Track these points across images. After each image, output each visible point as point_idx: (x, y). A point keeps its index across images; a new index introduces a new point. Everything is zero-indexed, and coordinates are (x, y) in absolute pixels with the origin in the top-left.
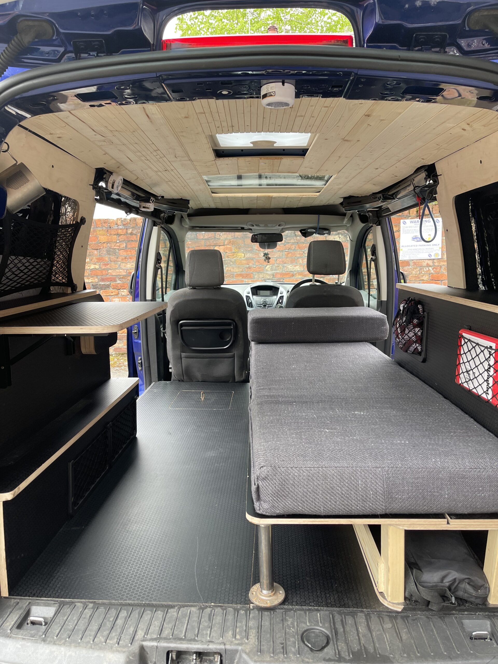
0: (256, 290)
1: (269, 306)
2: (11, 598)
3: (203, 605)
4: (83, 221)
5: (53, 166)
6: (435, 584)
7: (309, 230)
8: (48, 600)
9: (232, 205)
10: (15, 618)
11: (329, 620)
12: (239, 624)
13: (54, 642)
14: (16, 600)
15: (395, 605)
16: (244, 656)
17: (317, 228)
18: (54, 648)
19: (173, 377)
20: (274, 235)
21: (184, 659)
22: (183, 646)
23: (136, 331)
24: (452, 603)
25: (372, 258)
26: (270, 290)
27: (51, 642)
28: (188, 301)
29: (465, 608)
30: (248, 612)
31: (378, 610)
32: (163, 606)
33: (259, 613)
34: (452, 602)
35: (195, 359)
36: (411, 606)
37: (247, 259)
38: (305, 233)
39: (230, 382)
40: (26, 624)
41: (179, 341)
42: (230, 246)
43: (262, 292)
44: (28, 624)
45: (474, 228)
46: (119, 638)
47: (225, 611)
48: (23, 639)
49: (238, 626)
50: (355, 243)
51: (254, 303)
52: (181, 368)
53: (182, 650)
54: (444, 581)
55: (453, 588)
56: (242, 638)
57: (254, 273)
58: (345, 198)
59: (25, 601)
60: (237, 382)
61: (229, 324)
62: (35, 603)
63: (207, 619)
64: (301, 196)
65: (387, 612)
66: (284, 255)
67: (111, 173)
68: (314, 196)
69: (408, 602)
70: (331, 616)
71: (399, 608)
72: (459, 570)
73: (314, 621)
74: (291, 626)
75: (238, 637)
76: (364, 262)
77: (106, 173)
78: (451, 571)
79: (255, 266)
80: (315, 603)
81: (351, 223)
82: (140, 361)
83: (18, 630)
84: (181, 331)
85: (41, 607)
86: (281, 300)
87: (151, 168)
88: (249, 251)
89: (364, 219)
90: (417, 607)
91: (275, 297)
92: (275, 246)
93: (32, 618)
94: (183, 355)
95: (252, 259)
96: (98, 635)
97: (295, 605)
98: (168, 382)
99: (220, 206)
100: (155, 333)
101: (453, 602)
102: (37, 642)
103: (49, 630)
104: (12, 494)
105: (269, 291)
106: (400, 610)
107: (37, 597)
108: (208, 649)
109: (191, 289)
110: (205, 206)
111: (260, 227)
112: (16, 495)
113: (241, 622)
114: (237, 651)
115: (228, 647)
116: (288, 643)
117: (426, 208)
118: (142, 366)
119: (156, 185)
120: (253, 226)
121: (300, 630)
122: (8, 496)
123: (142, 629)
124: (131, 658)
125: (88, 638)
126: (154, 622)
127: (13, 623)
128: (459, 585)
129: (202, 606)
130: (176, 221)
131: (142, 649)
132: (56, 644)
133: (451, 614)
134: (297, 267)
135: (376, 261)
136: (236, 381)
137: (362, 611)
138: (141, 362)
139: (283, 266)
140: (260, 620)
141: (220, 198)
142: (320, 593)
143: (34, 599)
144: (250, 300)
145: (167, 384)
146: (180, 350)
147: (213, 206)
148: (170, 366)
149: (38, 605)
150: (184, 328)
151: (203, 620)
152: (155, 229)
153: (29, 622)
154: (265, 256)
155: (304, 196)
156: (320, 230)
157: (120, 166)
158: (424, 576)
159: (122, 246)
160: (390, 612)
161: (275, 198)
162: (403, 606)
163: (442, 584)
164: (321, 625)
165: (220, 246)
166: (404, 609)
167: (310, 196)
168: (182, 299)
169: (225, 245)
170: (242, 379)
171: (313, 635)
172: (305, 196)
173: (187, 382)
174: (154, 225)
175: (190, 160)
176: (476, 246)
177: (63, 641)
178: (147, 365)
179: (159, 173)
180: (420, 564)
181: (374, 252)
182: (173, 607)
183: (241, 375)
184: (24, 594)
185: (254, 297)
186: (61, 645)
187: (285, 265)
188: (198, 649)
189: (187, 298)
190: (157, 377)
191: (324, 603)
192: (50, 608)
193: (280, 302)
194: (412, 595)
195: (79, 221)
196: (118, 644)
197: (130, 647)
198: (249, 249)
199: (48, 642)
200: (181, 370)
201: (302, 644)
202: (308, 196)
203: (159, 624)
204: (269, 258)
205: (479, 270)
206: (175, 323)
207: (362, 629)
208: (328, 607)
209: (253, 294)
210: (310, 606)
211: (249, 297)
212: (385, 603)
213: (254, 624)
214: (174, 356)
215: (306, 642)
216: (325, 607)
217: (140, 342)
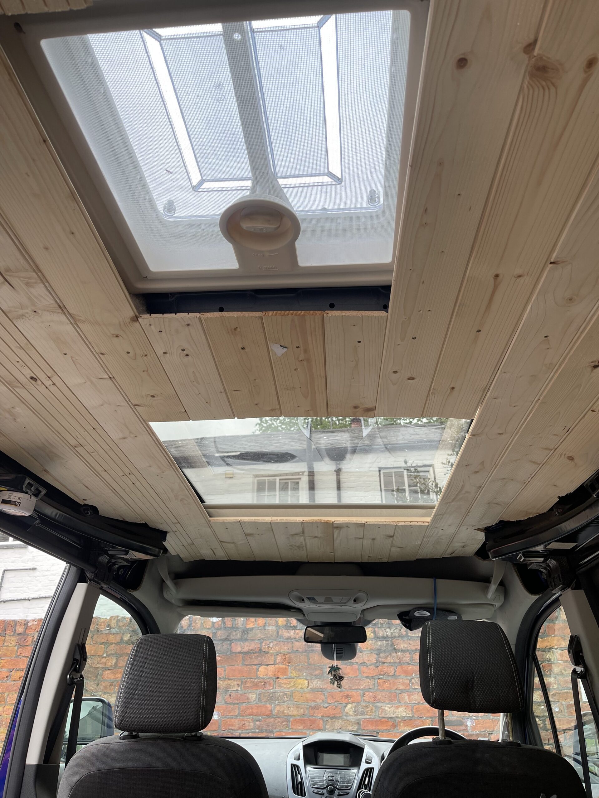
0: (315, 752)
1: (341, 792)
7: (417, 614)
17: (433, 608)
20: (349, 627)
25: (574, 672)
26: (343, 752)
37: (314, 691)
38: (408, 620)
42: (284, 666)
43: (327, 758)
51: (307, 784)
57: (326, 719)
58: (488, 531)
64: (394, 524)
66: (376, 685)
68: (422, 524)
79: (326, 705)
86: (367, 779)
91: (355, 770)
95: (322, 691)
99: (236, 556)
105: (343, 756)
111: (318, 604)
120: (303, 600)
130: (147, 582)
135: (585, 677)
144: (299, 776)
147: (221, 555)
154: (333, 673)
156: (441, 613)
161: (339, 527)
172: (403, 524)
174: (80, 581)
181: (578, 653)
185: (309, 768)
193: (366, 782)
204: (341, 678)
209: (307, 761)
211: (298, 767)
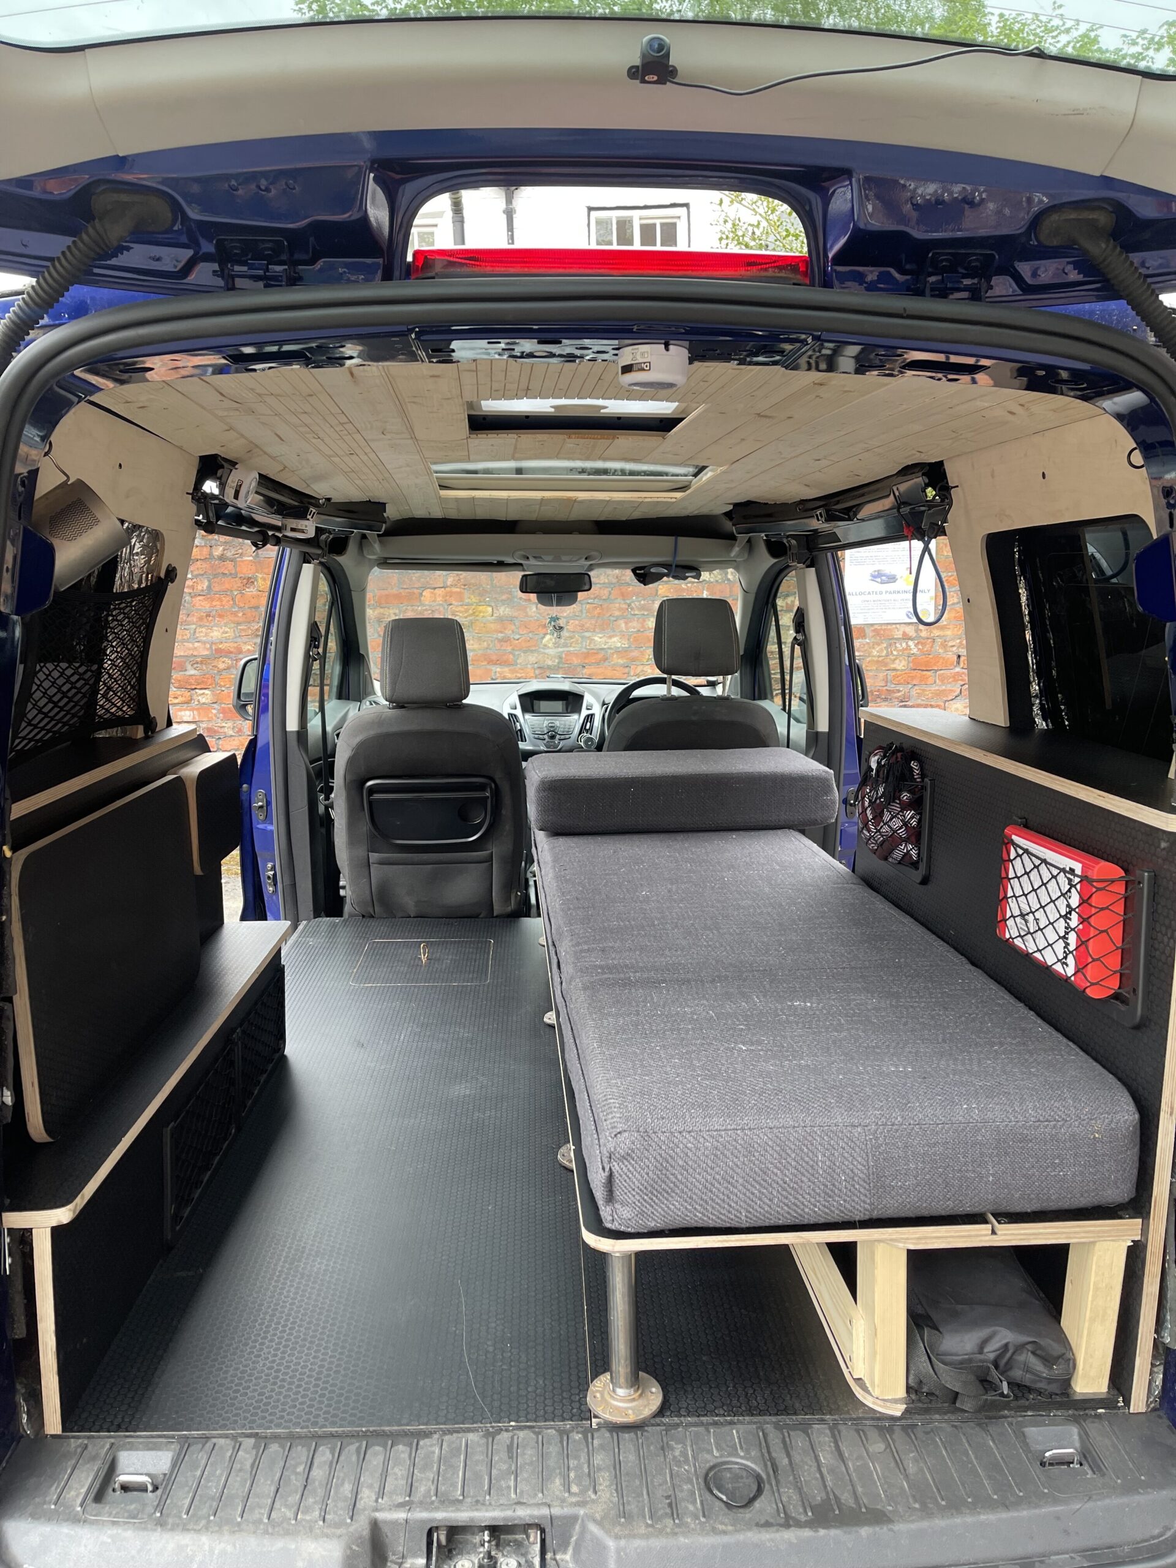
0: (531, 701)
1: (562, 737)
2: (68, 1437)
3: (493, 1427)
4: (171, 574)
5: (120, 466)
6: (967, 1357)
7: (653, 570)
8: (152, 1437)
9: (481, 514)
10: (87, 1479)
11: (757, 1443)
12: (573, 1463)
13: (185, 1525)
14: (80, 1441)
15: (888, 1404)
16: (593, 1528)
17: (671, 566)
18: (185, 1539)
19: (347, 909)
20: (572, 577)
21: (461, 1543)
22: (461, 1516)
23: (260, 804)
24: (1002, 1395)
25: (795, 638)
26: (562, 700)
27: (178, 1525)
28: (387, 736)
29: (1027, 1403)
30: (589, 1435)
31: (854, 1416)
32: (405, 1434)
33: (612, 1437)
34: (1003, 1393)
35: (401, 867)
36: (920, 1405)
37: (501, 620)
38: (644, 576)
39: (481, 916)
40: (110, 1490)
41: (365, 826)
42: (458, 590)
43: (544, 705)
44: (114, 1490)
45: (1024, 599)
46: (324, 1507)
47: (540, 1437)
48: (114, 1523)
49: (571, 1466)
50: (752, 597)
51: (527, 731)
52: (368, 887)
53: (460, 1524)
54: (986, 1350)
55: (1002, 1363)
56: (583, 1492)
57: (517, 653)
58: (736, 505)
59: (101, 1442)
60: (497, 917)
61: (482, 787)
62: (124, 1445)
63: (504, 1455)
64: (640, 500)
65: (873, 1419)
66: (584, 611)
67: (233, 464)
68: (669, 500)
69: (913, 1397)
70: (761, 1434)
71: (898, 1410)
72: (1016, 1326)
73: (727, 1446)
74: (682, 1459)
75: (575, 1489)
76: (773, 633)
77: (222, 467)
78: (997, 1328)
79: (517, 637)
80: (725, 1408)
81: (746, 555)
82: (272, 873)
83: (98, 1506)
84: (370, 803)
85: (140, 1453)
86: (588, 724)
87: (319, 450)
88: (502, 601)
89: (776, 549)
90: (933, 1405)
91: (575, 716)
92: (574, 600)
93: (123, 1478)
94: (374, 857)
95: (511, 620)
96: (277, 1505)
97: (684, 1416)
98: (337, 920)
99: (453, 514)
100: (307, 807)
101: (1005, 1392)
102: (145, 1529)
103: (168, 1501)
104: (70, 1210)
105: (561, 702)
106: (899, 1414)
107: (127, 1431)
108: (515, 1519)
109: (394, 708)
110: (420, 513)
111: (544, 561)
112: (77, 1212)
113: (577, 1458)
114: (574, 1518)
115: (556, 1511)
116: (680, 1495)
117: (927, 555)
118: (275, 885)
119: (319, 478)
120: (528, 558)
121: (700, 1467)
122: (63, 1215)
123: (370, 1487)
124: (354, 1547)
125: (256, 1511)
126: (393, 1468)
127: (84, 1490)
128: (1014, 1357)
129: (491, 1429)
130: (352, 547)
131: (375, 1527)
132: (188, 1530)
133: (1000, 1418)
134: (615, 639)
135: (803, 643)
136: (495, 914)
137: (823, 1420)
138: (275, 875)
139: (582, 637)
140: (616, 1450)
141: (457, 500)
142: (734, 1387)
143: (119, 1436)
144: (518, 724)
145: (335, 925)
146: (365, 847)
147: (437, 513)
148: (342, 883)
149: (131, 1449)
150: (376, 796)
151: (496, 1458)
152: (308, 569)
153: (117, 1486)
154: (553, 623)
155: (647, 500)
156: (679, 569)
157: (253, 448)
158: (944, 1341)
159: (200, 588)
160: (879, 1419)
161: (582, 502)
162: (905, 1406)
163: (981, 1357)
164: (742, 1454)
165: (435, 588)
166: (907, 1411)
167: (659, 500)
168: (372, 733)
169: (447, 587)
170: (509, 909)
171: (728, 1475)
172: (649, 500)
173: (381, 918)
174: (305, 562)
175: (414, 438)
176: (1028, 636)
177: (203, 1522)
178: (287, 881)
179: (336, 459)
180: (935, 1316)
181: (800, 623)
182: (427, 1435)
183: (507, 899)
184: (97, 1427)
185: (528, 716)
186: (199, 1530)
187: (587, 634)
188: (494, 1519)
189: (384, 730)
190: (312, 908)
191: (744, 1408)
192: (160, 1453)
193: (588, 727)
194: (921, 1381)
195: (162, 575)
196: (324, 1521)
197: (351, 1525)
198: (504, 597)
199: (169, 1527)
200: (368, 892)
201: (708, 1496)
202: (656, 500)
203: (405, 1473)
204: (561, 628)
205: (1035, 688)
206: (356, 785)
207: (826, 1457)
208: (752, 1415)
209: (525, 710)
210: (717, 1415)
211: (515, 716)
212: (869, 1401)
213: (603, 1460)
214: (351, 860)
215: (715, 1492)
216: (748, 1415)
217: (272, 828)
